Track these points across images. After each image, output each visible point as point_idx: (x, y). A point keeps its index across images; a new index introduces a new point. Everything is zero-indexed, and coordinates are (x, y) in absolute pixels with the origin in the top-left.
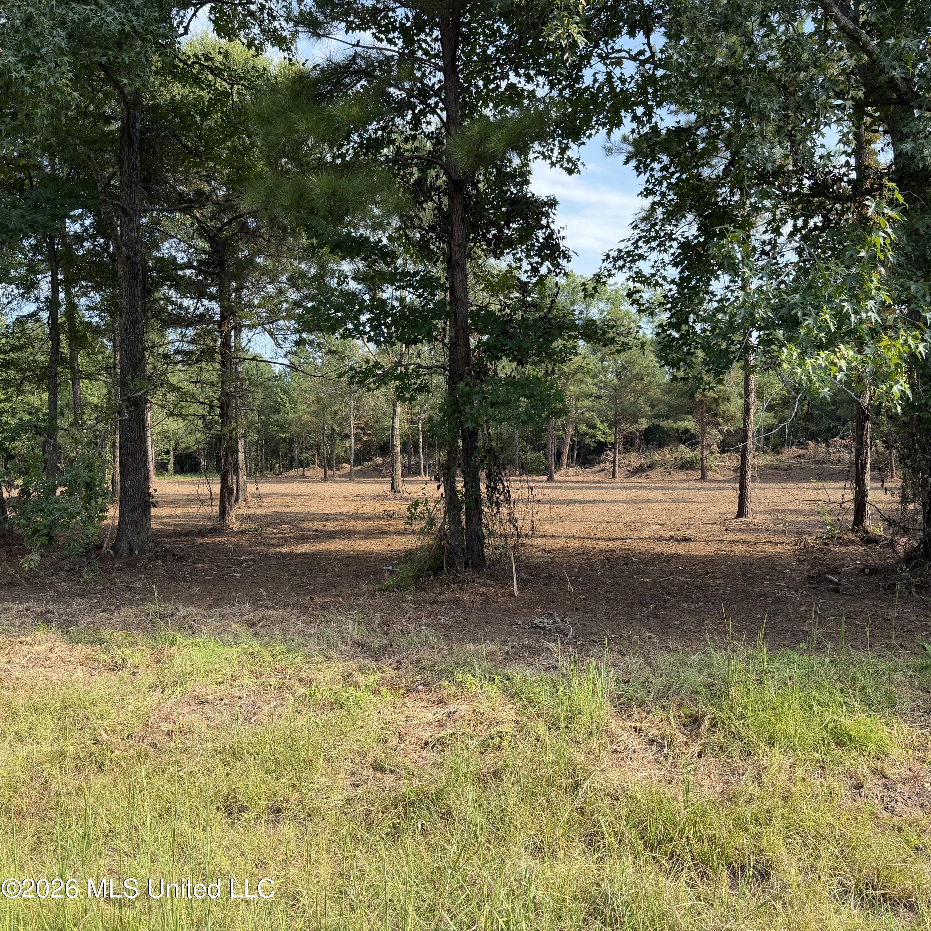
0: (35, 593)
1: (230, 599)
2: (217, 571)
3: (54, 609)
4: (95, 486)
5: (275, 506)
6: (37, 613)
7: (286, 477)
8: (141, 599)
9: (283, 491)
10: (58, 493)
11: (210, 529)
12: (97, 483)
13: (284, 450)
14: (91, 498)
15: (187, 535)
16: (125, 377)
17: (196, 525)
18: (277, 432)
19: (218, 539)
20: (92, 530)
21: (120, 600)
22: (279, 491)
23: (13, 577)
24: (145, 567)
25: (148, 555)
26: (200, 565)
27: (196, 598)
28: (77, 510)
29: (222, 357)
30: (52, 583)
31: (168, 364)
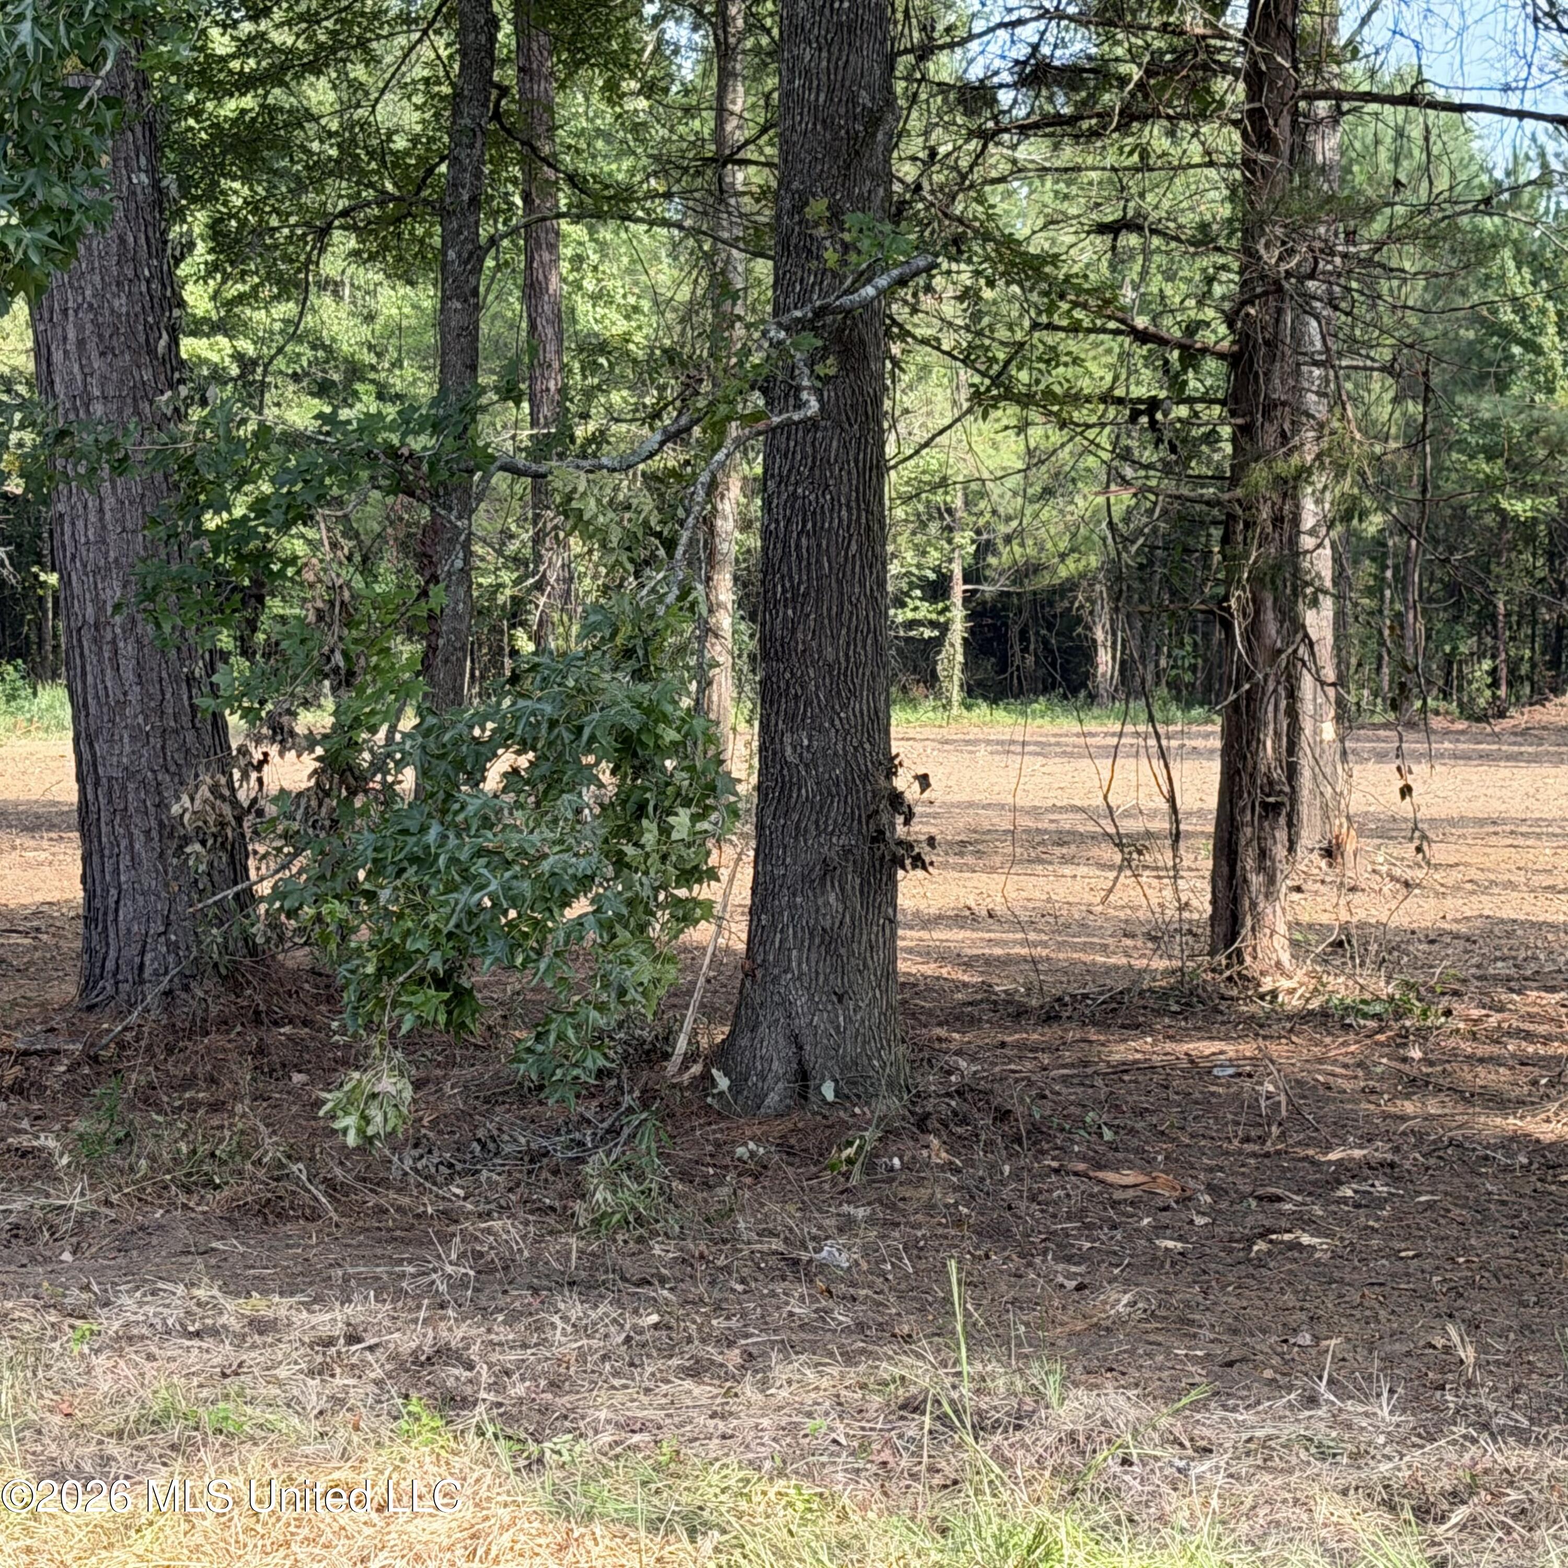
0: (376, 1259)
1: (1287, 1367)
2: (1212, 1212)
3: (467, 1342)
4: (662, 751)
5: (1482, 888)
6: (394, 1357)
7: (1525, 732)
8: (861, 1327)
9: (1515, 809)
10: (493, 780)
11: (1164, 995)
12: (670, 735)
13: (1522, 586)
14: (641, 810)
15: (1050, 1018)
16: (799, 207)
17: (1090, 970)
18: (1490, 486)
19: (1207, 1048)
20: (645, 970)
21: (764, 1324)
22: (1494, 808)
23: (279, 1173)
24: (870, 1168)
25: (880, 1107)
26: (1129, 1177)
27: (1119, 1345)
28: (582, 866)
29: (1253, 94)
30: (450, 1216)
31: (987, 137)
